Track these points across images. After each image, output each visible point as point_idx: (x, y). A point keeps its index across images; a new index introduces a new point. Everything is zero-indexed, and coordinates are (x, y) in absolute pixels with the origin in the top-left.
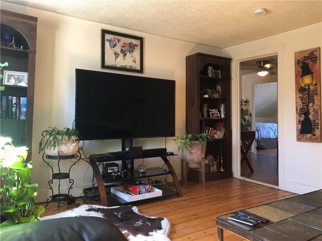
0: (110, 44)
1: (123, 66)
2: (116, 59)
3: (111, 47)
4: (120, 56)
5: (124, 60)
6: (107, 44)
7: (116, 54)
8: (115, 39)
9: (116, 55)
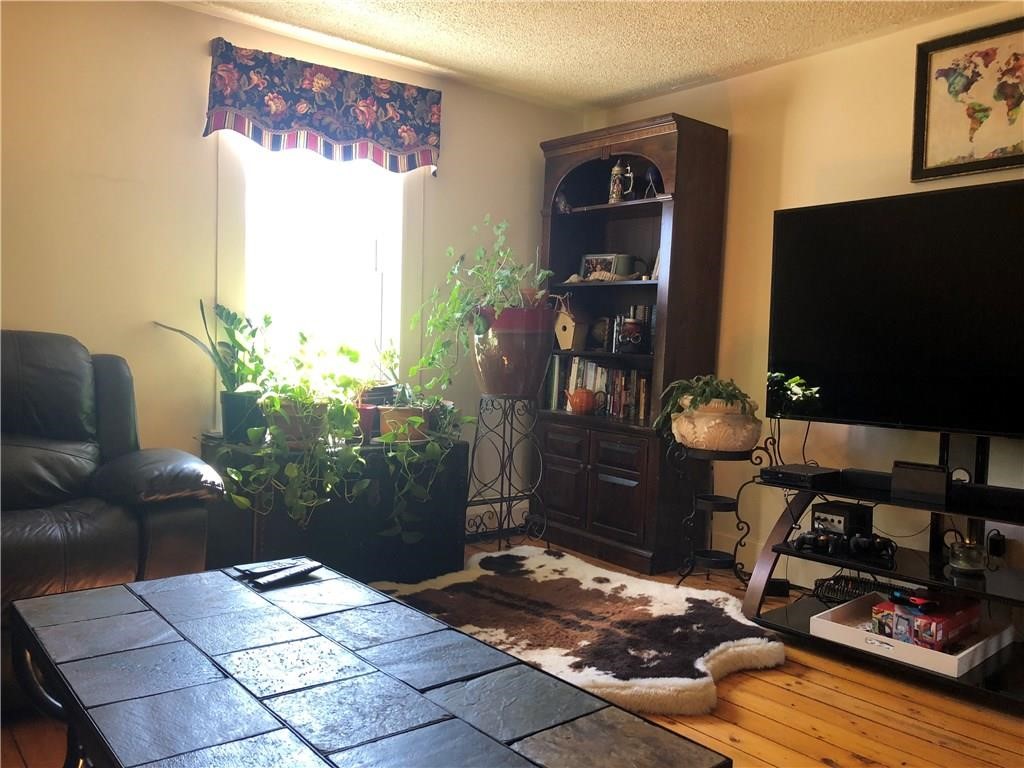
0: (950, 86)
1: (1003, 150)
2: (973, 130)
3: (956, 94)
4: (992, 114)
5: (1012, 121)
6: (939, 88)
7: (975, 111)
8: (972, 59)
9: (977, 114)
